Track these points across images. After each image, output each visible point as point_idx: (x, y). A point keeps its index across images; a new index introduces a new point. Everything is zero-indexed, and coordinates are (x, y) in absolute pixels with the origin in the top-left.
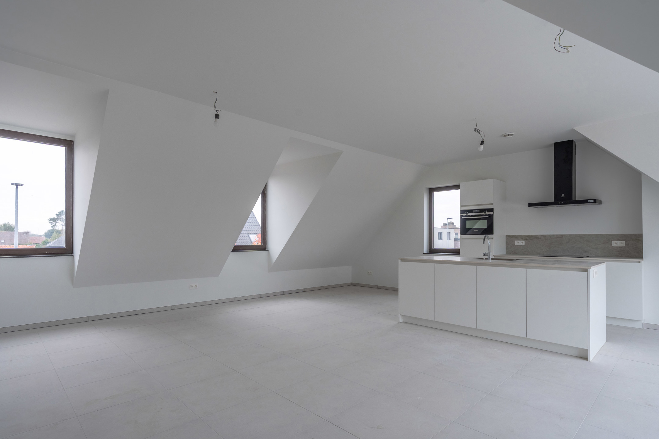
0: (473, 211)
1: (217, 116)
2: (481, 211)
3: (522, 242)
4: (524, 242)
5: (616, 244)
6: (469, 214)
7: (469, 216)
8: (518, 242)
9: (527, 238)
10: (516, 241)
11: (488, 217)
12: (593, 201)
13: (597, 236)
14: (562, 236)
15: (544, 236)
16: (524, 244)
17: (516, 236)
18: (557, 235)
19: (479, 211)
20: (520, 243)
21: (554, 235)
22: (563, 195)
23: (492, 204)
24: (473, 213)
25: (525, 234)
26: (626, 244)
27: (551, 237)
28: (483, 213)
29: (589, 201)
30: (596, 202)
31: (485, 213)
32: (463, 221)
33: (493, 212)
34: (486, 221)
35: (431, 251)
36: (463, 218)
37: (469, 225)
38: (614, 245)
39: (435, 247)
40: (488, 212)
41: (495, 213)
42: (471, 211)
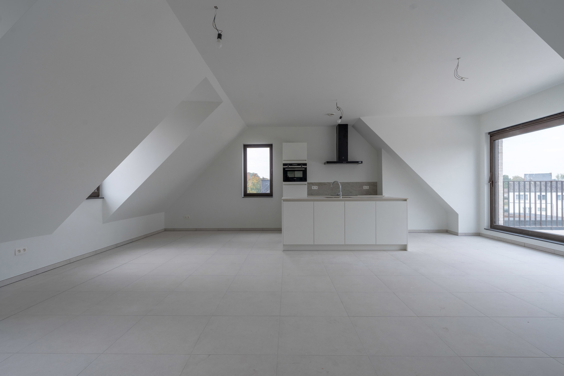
0: (293, 165)
1: (220, 36)
2: (299, 164)
3: (316, 187)
5: (366, 187)
6: (290, 167)
8: (313, 187)
9: (319, 184)
10: (312, 187)
11: (304, 169)
12: (361, 162)
13: (356, 183)
15: (329, 183)
16: (317, 189)
17: (312, 183)
19: (297, 165)
20: (315, 188)
22: (343, 157)
23: (306, 160)
24: (292, 166)
25: (318, 182)
26: (369, 188)
28: (300, 167)
29: (359, 162)
30: (362, 162)
31: (302, 166)
32: (285, 172)
33: (307, 166)
34: (302, 172)
35: (247, 195)
36: (286, 169)
37: (290, 175)
38: (364, 188)
39: (248, 192)
40: (303, 166)
41: (308, 167)
42: (291, 164)
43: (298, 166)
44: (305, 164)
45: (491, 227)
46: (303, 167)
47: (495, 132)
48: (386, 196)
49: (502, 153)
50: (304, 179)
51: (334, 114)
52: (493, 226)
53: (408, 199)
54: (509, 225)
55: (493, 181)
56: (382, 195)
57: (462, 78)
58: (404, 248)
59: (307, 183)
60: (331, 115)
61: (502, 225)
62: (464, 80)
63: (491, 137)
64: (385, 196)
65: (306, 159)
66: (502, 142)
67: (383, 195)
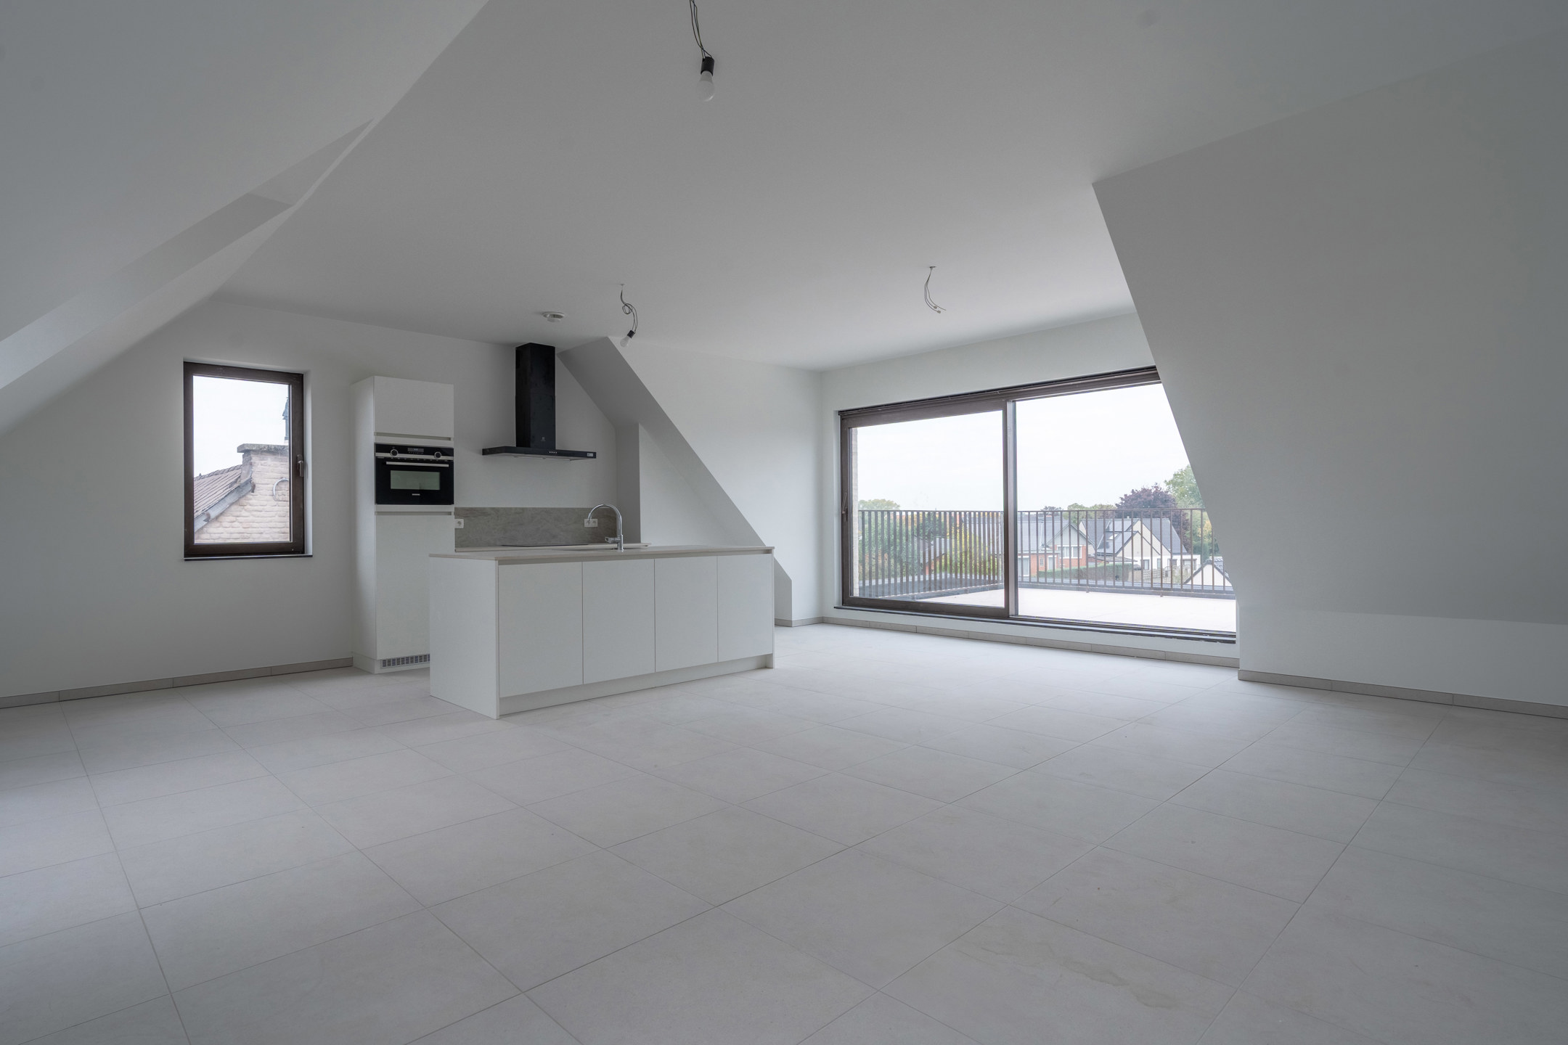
0: (409, 450)
1: (708, 64)
2: (428, 451)
3: (459, 522)
4: (462, 521)
5: (590, 522)
6: (399, 456)
7: (402, 460)
9: (470, 514)
11: (446, 465)
12: (592, 455)
13: (567, 510)
14: (523, 509)
15: (496, 510)
16: (462, 526)
18: (516, 508)
19: (422, 450)
21: (511, 508)
22: (543, 438)
23: (449, 439)
24: (407, 453)
25: (463, 507)
26: (599, 524)
27: (507, 511)
28: (432, 457)
29: (588, 455)
30: (595, 456)
31: (438, 456)
32: (382, 471)
33: (452, 455)
34: (437, 474)
35: (194, 552)
36: (388, 463)
37: (398, 481)
38: (586, 525)
39: (197, 541)
40: (443, 455)
41: (456, 459)
42: (403, 449)
43: (425, 453)
44: (449, 452)
45: (843, 603)
46: (442, 458)
47: (854, 412)
48: (653, 545)
49: (857, 453)
50: (444, 495)
51: (563, 315)
52: (848, 601)
53: (774, 548)
54: (870, 595)
55: (847, 509)
56: (639, 542)
57: (935, 307)
58: (765, 663)
59: (456, 508)
60: (554, 316)
61: (858, 596)
62: (939, 312)
63: (842, 419)
64: (650, 544)
65: (452, 436)
66: (857, 432)
67: (642, 541)
